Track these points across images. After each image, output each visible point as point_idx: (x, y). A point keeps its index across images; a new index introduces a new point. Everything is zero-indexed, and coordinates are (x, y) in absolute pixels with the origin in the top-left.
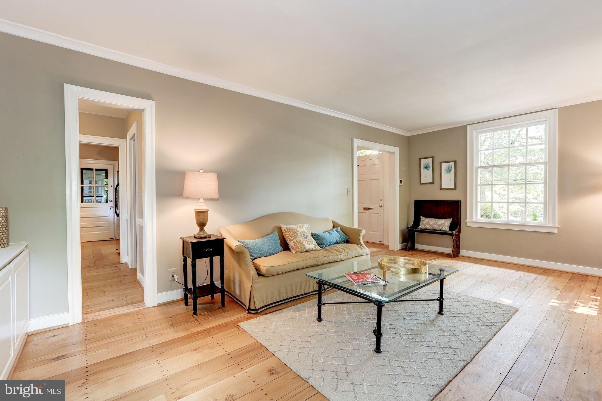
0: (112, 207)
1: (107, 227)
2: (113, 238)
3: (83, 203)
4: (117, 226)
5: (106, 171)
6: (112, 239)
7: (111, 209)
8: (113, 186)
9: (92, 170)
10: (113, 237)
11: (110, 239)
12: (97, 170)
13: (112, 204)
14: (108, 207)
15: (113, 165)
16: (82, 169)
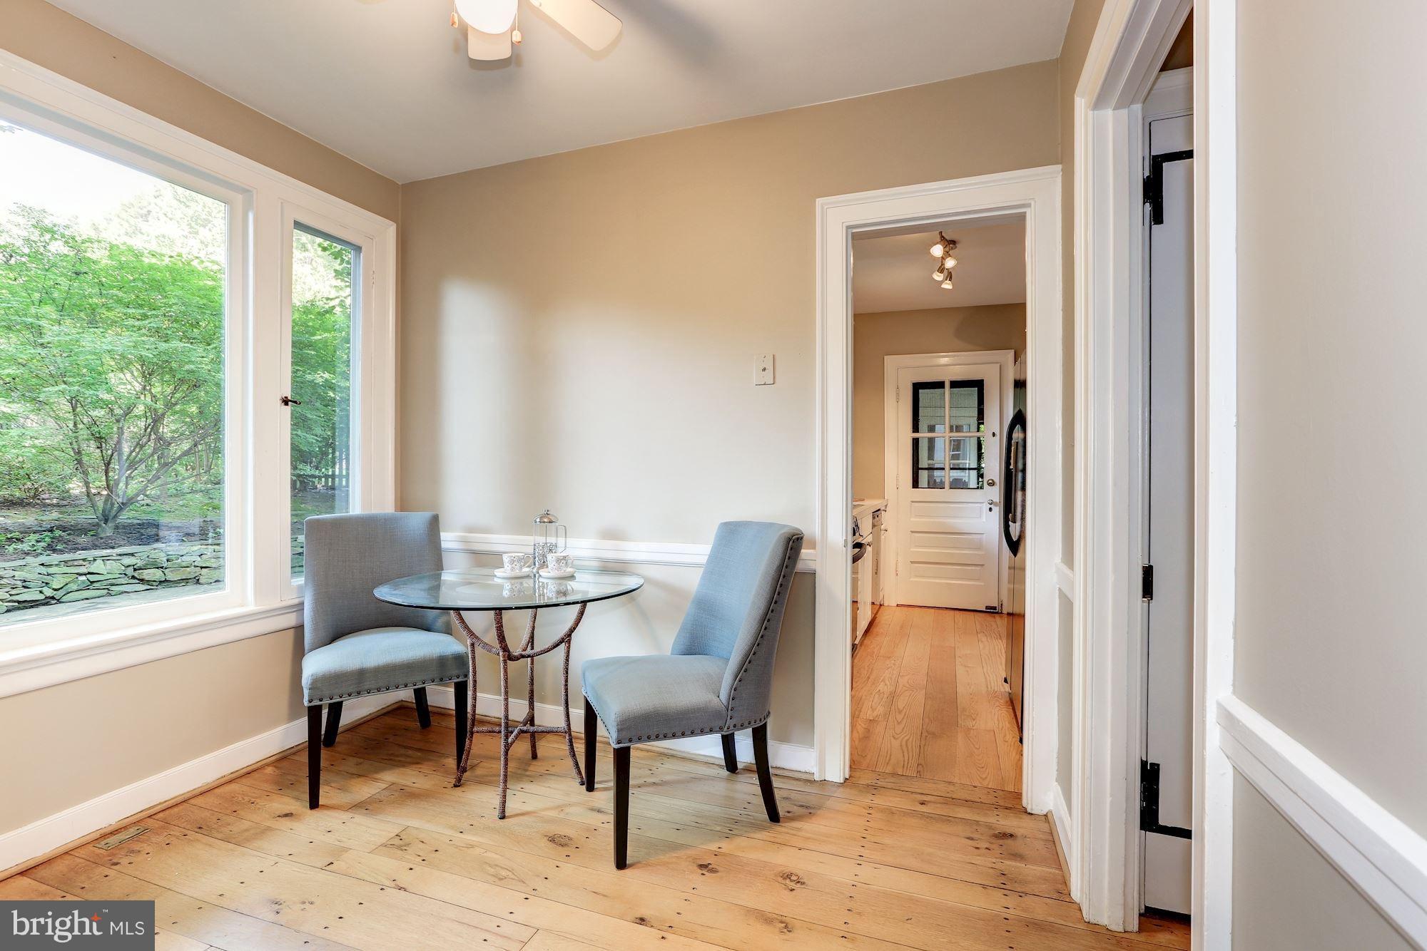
0: (996, 504)
1: (978, 568)
2: (995, 608)
3: (917, 488)
4: (1009, 568)
5: (979, 384)
6: (992, 611)
7: (990, 509)
8: (997, 433)
9: (940, 385)
10: (995, 604)
11: (987, 608)
12: (954, 384)
13: (996, 493)
14: (983, 503)
15: (999, 365)
16: (917, 387)
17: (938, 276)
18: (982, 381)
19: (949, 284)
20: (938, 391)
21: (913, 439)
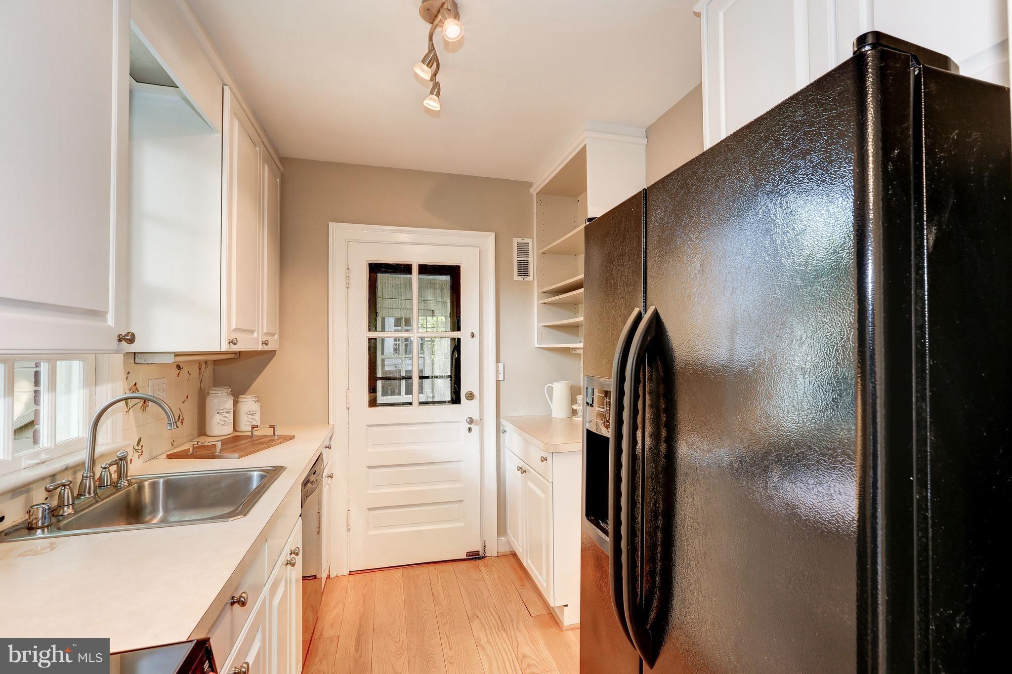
0: (476, 423)
1: (456, 505)
2: (477, 553)
3: (375, 405)
5: (453, 271)
6: (474, 558)
7: (470, 429)
8: (477, 333)
9: (406, 269)
10: (477, 547)
11: (468, 555)
12: (425, 269)
13: (476, 410)
14: (460, 421)
15: (478, 249)
16: (375, 269)
17: (423, 71)
18: (457, 268)
19: (434, 100)
20: (404, 276)
21: (370, 339)
